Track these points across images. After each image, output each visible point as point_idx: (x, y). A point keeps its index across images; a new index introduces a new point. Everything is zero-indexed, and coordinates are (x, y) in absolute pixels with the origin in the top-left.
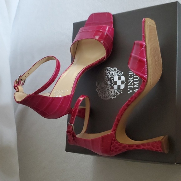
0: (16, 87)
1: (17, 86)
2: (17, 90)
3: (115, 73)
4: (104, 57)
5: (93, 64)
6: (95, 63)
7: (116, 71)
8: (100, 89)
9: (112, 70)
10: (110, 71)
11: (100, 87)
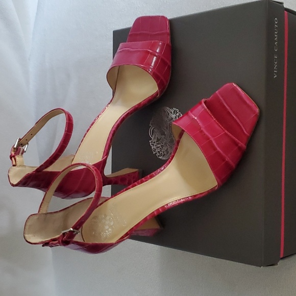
0: (13, 159)
1: (14, 156)
2: (14, 163)
3: (176, 117)
4: (157, 94)
5: (139, 104)
6: (142, 103)
7: (178, 115)
8: (154, 142)
9: (171, 112)
10: (169, 114)
11: (154, 138)
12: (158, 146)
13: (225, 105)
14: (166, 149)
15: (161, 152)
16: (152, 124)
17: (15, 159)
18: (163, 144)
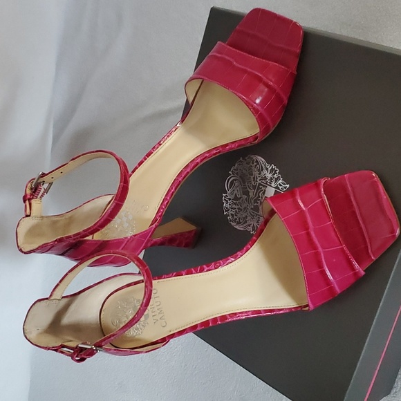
0: (27, 202)
1: (30, 200)
2: (28, 210)
3: (271, 179)
4: (255, 137)
7: (275, 176)
8: (230, 199)
9: (267, 169)
10: (262, 169)
11: (232, 193)
12: (234, 206)
13: (353, 200)
14: (243, 216)
15: (235, 217)
16: (232, 172)
17: (30, 205)
18: (242, 208)
